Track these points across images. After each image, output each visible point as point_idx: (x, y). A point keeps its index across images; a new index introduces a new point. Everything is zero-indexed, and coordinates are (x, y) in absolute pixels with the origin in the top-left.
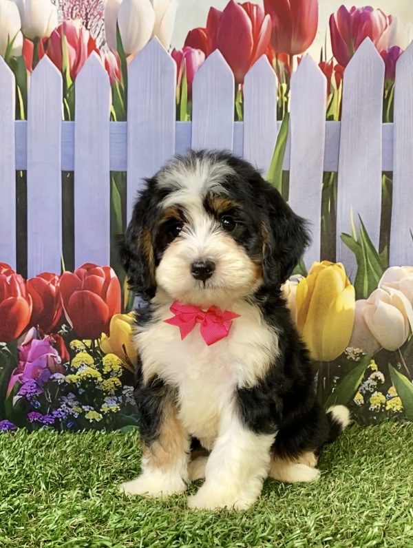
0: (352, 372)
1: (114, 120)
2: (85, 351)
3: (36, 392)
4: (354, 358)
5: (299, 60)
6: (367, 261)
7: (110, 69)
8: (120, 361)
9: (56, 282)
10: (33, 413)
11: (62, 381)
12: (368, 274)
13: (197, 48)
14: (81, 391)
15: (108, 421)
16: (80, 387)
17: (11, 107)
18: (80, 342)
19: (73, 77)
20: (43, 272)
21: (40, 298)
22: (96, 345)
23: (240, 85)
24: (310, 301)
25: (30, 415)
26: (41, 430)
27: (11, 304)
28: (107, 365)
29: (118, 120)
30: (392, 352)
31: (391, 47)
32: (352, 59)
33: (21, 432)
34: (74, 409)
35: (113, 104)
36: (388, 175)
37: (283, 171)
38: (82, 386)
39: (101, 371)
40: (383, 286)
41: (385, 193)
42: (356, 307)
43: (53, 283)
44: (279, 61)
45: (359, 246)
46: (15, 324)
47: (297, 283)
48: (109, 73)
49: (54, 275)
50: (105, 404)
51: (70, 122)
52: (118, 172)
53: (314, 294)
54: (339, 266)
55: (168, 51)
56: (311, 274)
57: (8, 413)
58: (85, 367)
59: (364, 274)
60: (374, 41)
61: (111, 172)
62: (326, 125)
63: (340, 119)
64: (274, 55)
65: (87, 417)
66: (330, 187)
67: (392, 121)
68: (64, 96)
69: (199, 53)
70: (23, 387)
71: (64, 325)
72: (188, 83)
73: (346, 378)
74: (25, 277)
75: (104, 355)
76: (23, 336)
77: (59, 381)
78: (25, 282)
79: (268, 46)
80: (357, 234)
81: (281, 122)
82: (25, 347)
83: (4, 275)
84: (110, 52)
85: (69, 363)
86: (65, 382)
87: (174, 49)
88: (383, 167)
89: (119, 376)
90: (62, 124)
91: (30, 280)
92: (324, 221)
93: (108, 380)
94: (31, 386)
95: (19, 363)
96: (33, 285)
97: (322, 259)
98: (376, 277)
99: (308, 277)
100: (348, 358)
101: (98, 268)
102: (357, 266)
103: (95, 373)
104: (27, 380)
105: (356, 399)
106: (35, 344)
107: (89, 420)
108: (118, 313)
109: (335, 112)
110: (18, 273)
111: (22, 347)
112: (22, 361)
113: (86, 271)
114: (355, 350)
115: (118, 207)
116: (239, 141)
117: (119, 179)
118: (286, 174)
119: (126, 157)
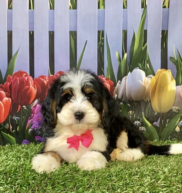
0: (174, 117)
1: (71, 9)
3: (39, 127)
4: (175, 111)
6: (181, 69)
9: (47, 79)
10: (37, 136)
12: (181, 75)
17: (27, 4)
20: (41, 75)
21: (40, 86)
24: (156, 86)
25: (36, 137)
26: (41, 143)
27: (28, 89)
29: (73, 9)
33: (32, 145)
35: (71, 2)
42: (176, 90)
43: (45, 80)
45: (177, 62)
46: (29, 97)
47: (151, 79)
49: (46, 76)
51: (52, 10)
52: (73, 31)
53: (158, 84)
54: (169, 71)
56: (157, 74)
57: (26, 136)
59: (179, 75)
61: (70, 31)
62: (163, 10)
63: (169, 7)
66: (165, 37)
70: (33, 125)
73: (172, 120)
74: (33, 77)
76: (33, 103)
78: (33, 80)
80: (176, 57)
81: (143, 9)
82: (34, 108)
83: (24, 77)
90: (49, 11)
91: (35, 79)
92: (162, 51)
94: (36, 125)
95: (31, 115)
96: (37, 81)
97: (162, 68)
99: (156, 76)
100: (173, 111)
102: (176, 71)
104: (35, 122)
105: (176, 129)
106: (38, 106)
109: (166, 4)
110: (30, 76)
111: (32, 108)
112: (33, 114)
113: (59, 74)
114: (176, 108)
115: (73, 46)
116: (125, 17)
117: (73, 35)
118: (146, 31)
119: (77, 25)
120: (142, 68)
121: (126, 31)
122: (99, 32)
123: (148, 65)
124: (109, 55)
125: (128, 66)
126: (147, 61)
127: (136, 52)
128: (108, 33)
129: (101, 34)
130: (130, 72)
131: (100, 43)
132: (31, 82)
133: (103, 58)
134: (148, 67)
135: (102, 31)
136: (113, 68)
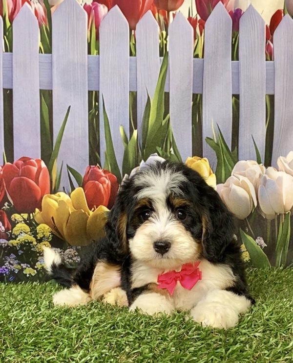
1: (42, 53)
2: (23, 222)
5: (174, 15)
6: (224, 157)
7: (39, 16)
8: (50, 229)
11: (6, 245)
12: (225, 166)
13: (102, 4)
14: (21, 252)
15: (41, 276)
16: (19, 250)
18: (20, 215)
19: (11, 20)
22: (32, 218)
23: (133, 31)
28: (40, 232)
29: (45, 53)
30: (242, 220)
31: (236, 9)
32: (210, 15)
34: (14, 266)
35: (41, 41)
36: (236, 97)
37: (165, 93)
38: (21, 249)
39: (35, 237)
40: (235, 174)
41: (235, 110)
44: (160, 15)
45: (217, 146)
48: (38, 19)
50: (39, 263)
51: (9, 53)
52: (46, 90)
54: (205, 160)
55: (81, 5)
58: (23, 234)
59: (221, 166)
60: (225, 4)
61: (40, 90)
62: (194, 61)
63: (203, 57)
64: (157, 11)
65: (24, 272)
66: (197, 105)
67: (238, 59)
68: (5, 34)
69: (104, 7)
71: (7, 203)
72: (96, 28)
75: (38, 225)
77: (3, 245)
79: (152, 5)
80: (217, 138)
81: (162, 58)
84: (38, 3)
85: (10, 231)
86: (8, 246)
87: (86, 3)
88: (233, 91)
89: (49, 240)
90: (3, 54)
92: (194, 128)
93: (41, 244)
97: (193, 155)
98: (230, 168)
101: (32, 160)
102: (217, 160)
103: (31, 238)
107: (26, 274)
108: (48, 194)
109: (199, 52)
113: (23, 162)
115: (46, 116)
116: (134, 70)
117: (47, 96)
118: (167, 95)
119: (52, 79)
120: (163, 155)
121: (135, 94)
122: (90, 93)
123: (172, 149)
124: (107, 132)
125: (140, 151)
126: (170, 142)
127: (152, 128)
128: (105, 94)
129: (94, 97)
130: (143, 161)
131: (93, 111)
133: (97, 136)
134: (172, 153)
135: (96, 92)
136: (116, 153)
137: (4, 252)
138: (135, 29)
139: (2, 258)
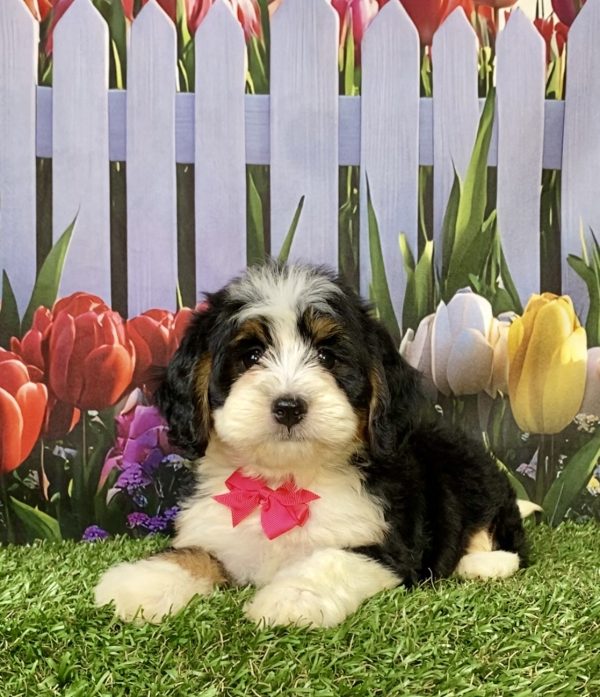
0: (583, 448)
1: (251, 92)
3: (142, 482)
4: (587, 429)
5: (507, 15)
7: (245, 20)
9: (170, 323)
10: (136, 514)
11: (180, 466)
17: (103, 71)
19: (192, 30)
20: (150, 308)
21: (147, 347)
23: (427, 48)
24: (526, 349)
25: (130, 517)
27: (107, 353)
32: (578, 16)
33: (120, 541)
35: (249, 70)
37: (489, 168)
43: (165, 324)
44: (480, 16)
45: (591, 273)
46: (110, 382)
47: (509, 323)
48: (243, 26)
49: (166, 312)
51: (188, 94)
52: (258, 166)
53: (531, 340)
54: (565, 300)
56: (529, 310)
57: (97, 516)
59: (598, 312)
61: (247, 166)
62: (546, 105)
63: (563, 97)
64: (473, 8)
66: (551, 191)
68: (180, 56)
69: (371, 2)
70: (122, 475)
72: (355, 43)
73: (576, 456)
74: (124, 315)
76: (122, 401)
77: (175, 466)
78: (124, 323)
80: (589, 255)
81: (484, 100)
82: (126, 417)
83: (94, 313)
90: (177, 97)
91: (131, 321)
92: (544, 238)
94: (134, 474)
95: (118, 441)
96: (135, 327)
97: (543, 290)
99: (524, 315)
100: (579, 428)
102: (589, 301)
104: (129, 465)
105: (590, 486)
106: (140, 411)
109: (557, 88)
110: (114, 309)
111: (121, 417)
112: (121, 437)
114: (588, 417)
115: (258, 216)
116: (427, 124)
117: (259, 176)
118: (493, 172)
119: (269, 145)
120: (482, 289)
121: (429, 170)
122: (343, 170)
123: (499, 279)
124: (375, 246)
125: (437, 283)
126: (497, 265)
127: (461, 239)
128: (370, 172)
129: (349, 178)
130: (442, 303)
131: (348, 205)
132: (117, 330)
133: (355, 254)
134: (501, 286)
135: (354, 168)
136: (390, 289)
137: (176, 480)
138: (430, 44)
139: (172, 491)
